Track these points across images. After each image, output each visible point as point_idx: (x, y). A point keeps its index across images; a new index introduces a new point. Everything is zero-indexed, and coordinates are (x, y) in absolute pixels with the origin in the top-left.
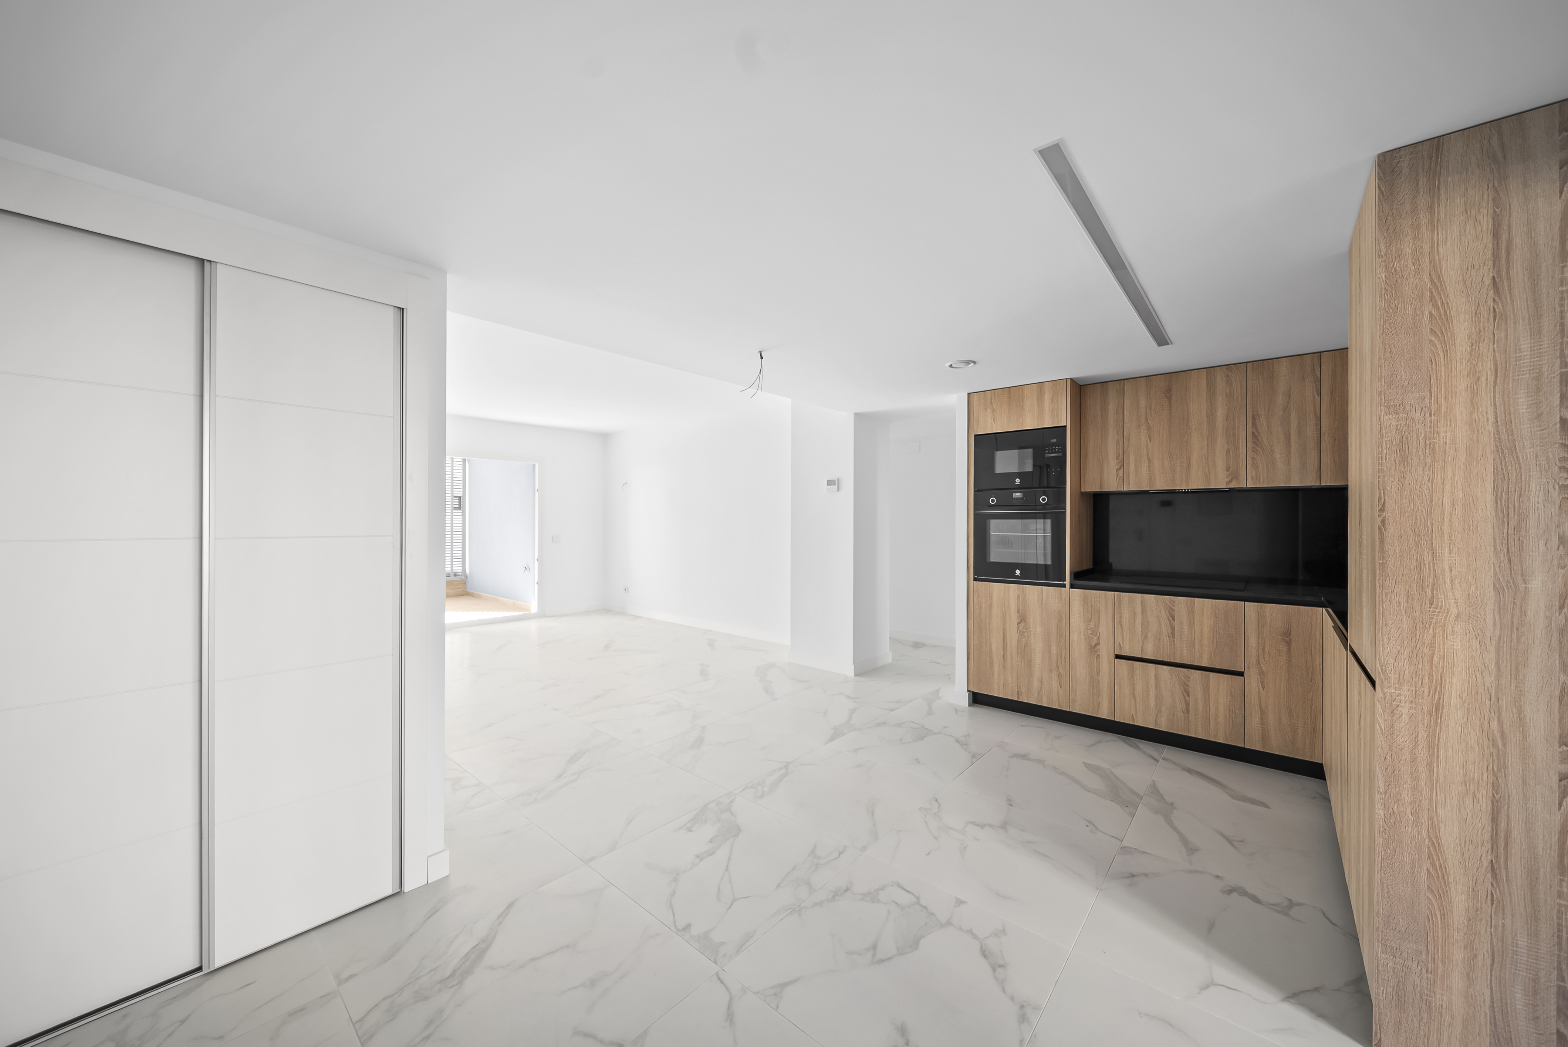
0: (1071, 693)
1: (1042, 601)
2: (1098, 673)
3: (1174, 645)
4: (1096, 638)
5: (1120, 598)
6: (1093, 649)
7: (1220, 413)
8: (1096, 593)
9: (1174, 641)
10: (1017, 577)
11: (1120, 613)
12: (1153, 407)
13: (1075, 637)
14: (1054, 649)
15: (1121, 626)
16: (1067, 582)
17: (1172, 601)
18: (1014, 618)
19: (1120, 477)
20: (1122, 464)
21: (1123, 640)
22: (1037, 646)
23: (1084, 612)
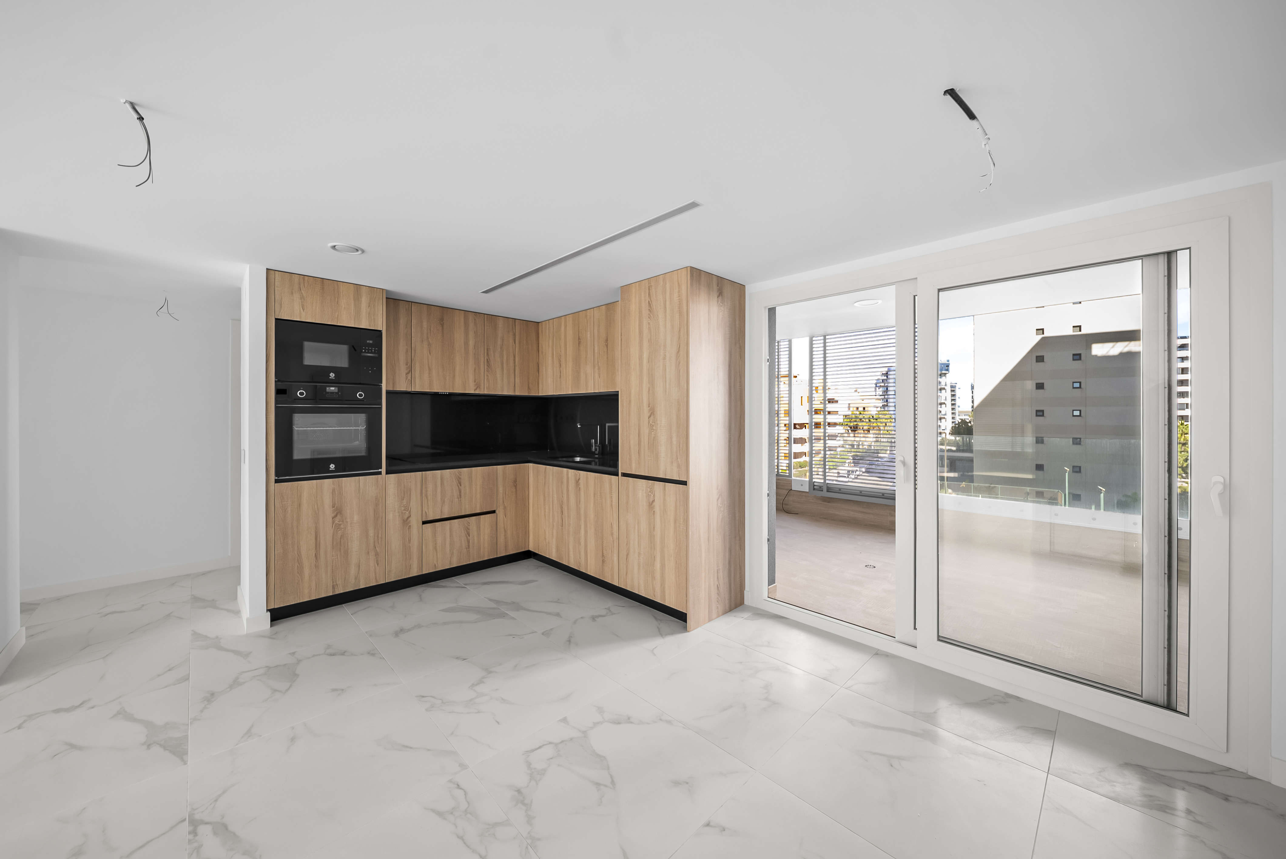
0: (387, 566)
1: (359, 490)
2: (410, 541)
3: (461, 503)
4: (408, 513)
5: (426, 476)
6: (406, 522)
7: (471, 343)
8: (408, 475)
9: (461, 500)
10: (332, 472)
11: (426, 487)
12: (432, 329)
13: (390, 516)
14: (371, 533)
15: (427, 498)
16: (383, 470)
17: (460, 472)
18: (329, 512)
19: (409, 380)
20: (410, 370)
21: (428, 509)
22: (354, 534)
23: (398, 493)
